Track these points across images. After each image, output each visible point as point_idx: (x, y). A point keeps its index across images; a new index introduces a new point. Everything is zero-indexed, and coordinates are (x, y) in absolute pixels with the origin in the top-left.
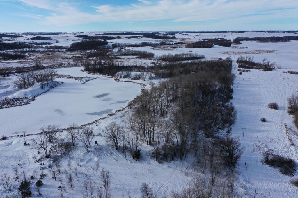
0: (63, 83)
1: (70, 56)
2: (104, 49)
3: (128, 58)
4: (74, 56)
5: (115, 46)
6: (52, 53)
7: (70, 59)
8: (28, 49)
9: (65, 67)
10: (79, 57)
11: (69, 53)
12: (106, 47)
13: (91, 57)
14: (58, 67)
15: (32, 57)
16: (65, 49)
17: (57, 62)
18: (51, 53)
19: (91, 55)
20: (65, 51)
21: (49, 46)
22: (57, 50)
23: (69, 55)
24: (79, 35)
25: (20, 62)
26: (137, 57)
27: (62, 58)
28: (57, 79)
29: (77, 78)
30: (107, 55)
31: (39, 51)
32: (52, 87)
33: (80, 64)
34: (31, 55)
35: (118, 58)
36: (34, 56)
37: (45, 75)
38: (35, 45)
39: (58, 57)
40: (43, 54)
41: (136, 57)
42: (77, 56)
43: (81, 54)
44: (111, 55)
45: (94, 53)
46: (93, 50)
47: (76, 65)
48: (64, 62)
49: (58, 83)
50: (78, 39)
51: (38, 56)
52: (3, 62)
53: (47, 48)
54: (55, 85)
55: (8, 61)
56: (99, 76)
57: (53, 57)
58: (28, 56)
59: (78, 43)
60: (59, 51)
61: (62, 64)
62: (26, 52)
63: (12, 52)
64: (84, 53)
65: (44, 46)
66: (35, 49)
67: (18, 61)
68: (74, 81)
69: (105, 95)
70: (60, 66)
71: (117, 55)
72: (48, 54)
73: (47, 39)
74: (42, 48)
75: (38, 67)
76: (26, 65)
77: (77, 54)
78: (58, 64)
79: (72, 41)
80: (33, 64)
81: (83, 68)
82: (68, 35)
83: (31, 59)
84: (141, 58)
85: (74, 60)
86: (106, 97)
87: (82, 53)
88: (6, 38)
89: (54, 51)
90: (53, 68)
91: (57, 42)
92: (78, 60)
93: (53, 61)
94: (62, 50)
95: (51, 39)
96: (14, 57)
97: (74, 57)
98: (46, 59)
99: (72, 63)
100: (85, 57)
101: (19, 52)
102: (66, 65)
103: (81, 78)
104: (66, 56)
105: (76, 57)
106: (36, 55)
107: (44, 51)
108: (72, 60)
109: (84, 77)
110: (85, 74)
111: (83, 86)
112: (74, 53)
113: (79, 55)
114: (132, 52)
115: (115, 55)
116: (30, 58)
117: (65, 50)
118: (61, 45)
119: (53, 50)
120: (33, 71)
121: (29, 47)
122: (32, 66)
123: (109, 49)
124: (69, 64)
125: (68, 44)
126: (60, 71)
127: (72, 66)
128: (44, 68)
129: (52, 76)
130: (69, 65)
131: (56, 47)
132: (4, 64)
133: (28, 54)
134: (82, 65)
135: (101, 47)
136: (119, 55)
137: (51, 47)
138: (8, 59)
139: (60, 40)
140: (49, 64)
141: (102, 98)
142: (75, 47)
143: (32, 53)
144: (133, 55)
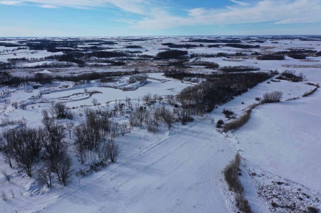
0: (151, 82)
1: (156, 64)
2: (182, 58)
3: (198, 68)
4: (159, 64)
5: (193, 56)
6: (143, 61)
7: (156, 66)
8: (126, 58)
9: (152, 72)
10: (162, 65)
11: (155, 61)
12: (185, 57)
13: (171, 66)
14: (148, 73)
15: (130, 64)
16: (152, 58)
17: (148, 68)
18: (142, 61)
19: (171, 64)
20: (153, 59)
21: (140, 54)
22: (146, 58)
23: (155, 63)
24: (165, 43)
25: (123, 68)
26: (205, 67)
27: (150, 66)
28: (148, 80)
29: (159, 80)
30: (183, 65)
31: (133, 59)
32: (145, 84)
33: (162, 71)
34: (128, 62)
35: (191, 67)
36: (130, 63)
37: (142, 77)
38: (130, 54)
39: (147, 65)
40: (137, 61)
41: (204, 67)
42: (161, 64)
43: (164, 63)
44: (186, 64)
45: (174, 63)
46: (174, 59)
47: (160, 72)
48: (152, 69)
49: (148, 82)
50: (163, 48)
51: (133, 63)
52: (113, 67)
53: (139, 56)
55: (116, 67)
56: (172, 79)
57: (143, 65)
58: (127, 63)
59: (163, 52)
60: (148, 60)
61: (150, 70)
62: (125, 59)
63: (115, 59)
64: (166, 62)
65: (137, 54)
66: (131, 58)
67: (122, 67)
68: (157, 81)
69: (173, 89)
70: (149, 71)
71: (191, 65)
72: (140, 62)
73: (138, 48)
74: (135, 56)
75: (136, 72)
76: (128, 70)
77: (161, 63)
78: (148, 70)
79: (159, 49)
80: (133, 70)
81: (163, 74)
82: (155, 41)
83: (129, 66)
84: (207, 68)
85: (158, 68)
86: (173, 90)
87: (165, 62)
88: (106, 46)
89: (144, 60)
90: (145, 73)
91: (147, 51)
92: (161, 68)
93: (144, 68)
94: (150, 59)
95: (141, 48)
96: (119, 64)
97: (158, 65)
98: (139, 66)
99: (157, 70)
100: (166, 66)
101: (120, 59)
102: (153, 71)
103: (162, 80)
104: (153, 64)
105: (160, 65)
106: (132, 62)
107: (137, 59)
108: (157, 68)
109: (163, 80)
110: (164, 78)
111: (162, 84)
112: (159, 61)
113: (162, 63)
114: (203, 63)
115: (189, 65)
116: (128, 65)
117: (152, 59)
118: (149, 55)
119: (143, 58)
120: (133, 74)
121: (125, 55)
122: (131, 71)
123: (187, 59)
124: (155, 71)
125: (154, 53)
126: (150, 75)
127: (157, 72)
128: (139, 73)
129: (146, 78)
130: (155, 72)
131: (146, 56)
132: (114, 69)
133: (127, 62)
134: (163, 72)
135: (181, 56)
136: (192, 65)
137: (142, 56)
138: (115, 65)
139: (148, 48)
140: (142, 70)
141: (172, 90)
142: (161, 56)
143: (129, 61)
144: (203, 65)
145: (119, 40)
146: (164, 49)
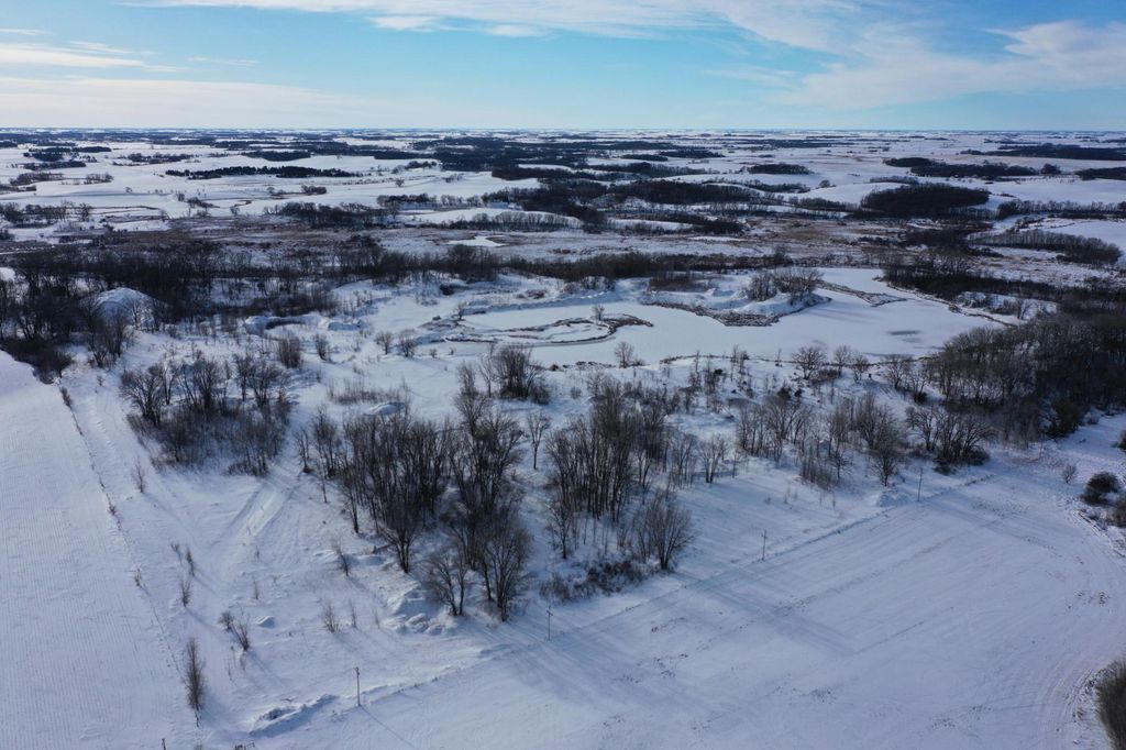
0: (830, 299)
1: (856, 236)
2: (965, 217)
3: (1026, 259)
4: (868, 236)
5: (1008, 211)
6: (808, 221)
7: (854, 244)
8: (746, 207)
9: (838, 265)
10: (879, 240)
11: (855, 224)
12: (976, 214)
13: (914, 244)
14: (823, 265)
15: (760, 232)
16: (843, 211)
17: (825, 249)
18: (804, 222)
19: (915, 238)
20: (845, 217)
21: (801, 197)
22: (821, 213)
23: (851, 232)
24: (897, 158)
25: (735, 243)
26: (1059, 258)
27: (834, 241)
28: (820, 292)
29: (861, 294)
30: (963, 243)
31: (772, 214)
32: (808, 305)
33: (876, 261)
34: (754, 224)
35: (996, 255)
36: (761, 227)
37: (797, 280)
38: (762, 194)
39: (821, 236)
40: (785, 222)
41: (1054, 255)
42: (874, 237)
43: (888, 233)
44: (979, 242)
45: (926, 233)
46: (929, 220)
47: (867, 264)
48: (838, 252)
49: (821, 299)
50: (890, 176)
51: (771, 229)
52: (698, 238)
53: (794, 202)
54: (814, 302)
55: (709, 238)
56: (914, 296)
57: (809, 235)
58: (748, 226)
59: (889, 193)
60: (826, 217)
61: (833, 257)
62: (742, 213)
63: (708, 210)
64: (897, 229)
65: (787, 196)
66: (763, 207)
67: (729, 239)
68: (855, 299)
69: (914, 332)
70: (829, 261)
71: (996, 245)
72: (798, 225)
73: (793, 173)
74: (780, 202)
75: (779, 260)
76: (748, 252)
77: (874, 232)
78: (823, 255)
79: (872, 181)
80: (769, 251)
81: (880, 273)
82: (860, 148)
83: (756, 235)
84: (1066, 260)
85: (864, 249)
86: (913, 336)
87: (890, 230)
88: (682, 163)
89: (813, 217)
90: (811, 265)
91: (825, 184)
92: (873, 250)
93: (810, 246)
94: (837, 215)
95: (806, 173)
96: (718, 228)
97: (865, 239)
98: (793, 240)
99: (858, 256)
100: (895, 243)
101: (724, 212)
102: (841, 262)
103: (872, 295)
104: (845, 234)
105: (870, 240)
106: (767, 223)
107: (787, 215)
108: (858, 248)
109: (877, 295)
110: (883, 288)
111: (873, 312)
112: (868, 226)
113: (881, 234)
114: (1052, 239)
115: (990, 245)
116: (753, 232)
117: (843, 214)
118: (834, 199)
119: (811, 212)
120: (766, 267)
121: (744, 198)
122: (762, 255)
123: (982, 221)
124: (850, 258)
125: (853, 193)
126: (829, 275)
127: (856, 265)
128: (789, 263)
129: (811, 285)
130: (850, 263)
131: (820, 204)
132: (701, 244)
133: (747, 221)
134: (880, 266)
135: (959, 210)
136: (1003, 245)
137: (807, 203)
138: (706, 232)
139: (832, 176)
140: (801, 256)
141: (904, 337)
142: (880, 206)
143: (756, 219)
144: (1050, 248)
145: (729, 142)
146: (894, 180)
